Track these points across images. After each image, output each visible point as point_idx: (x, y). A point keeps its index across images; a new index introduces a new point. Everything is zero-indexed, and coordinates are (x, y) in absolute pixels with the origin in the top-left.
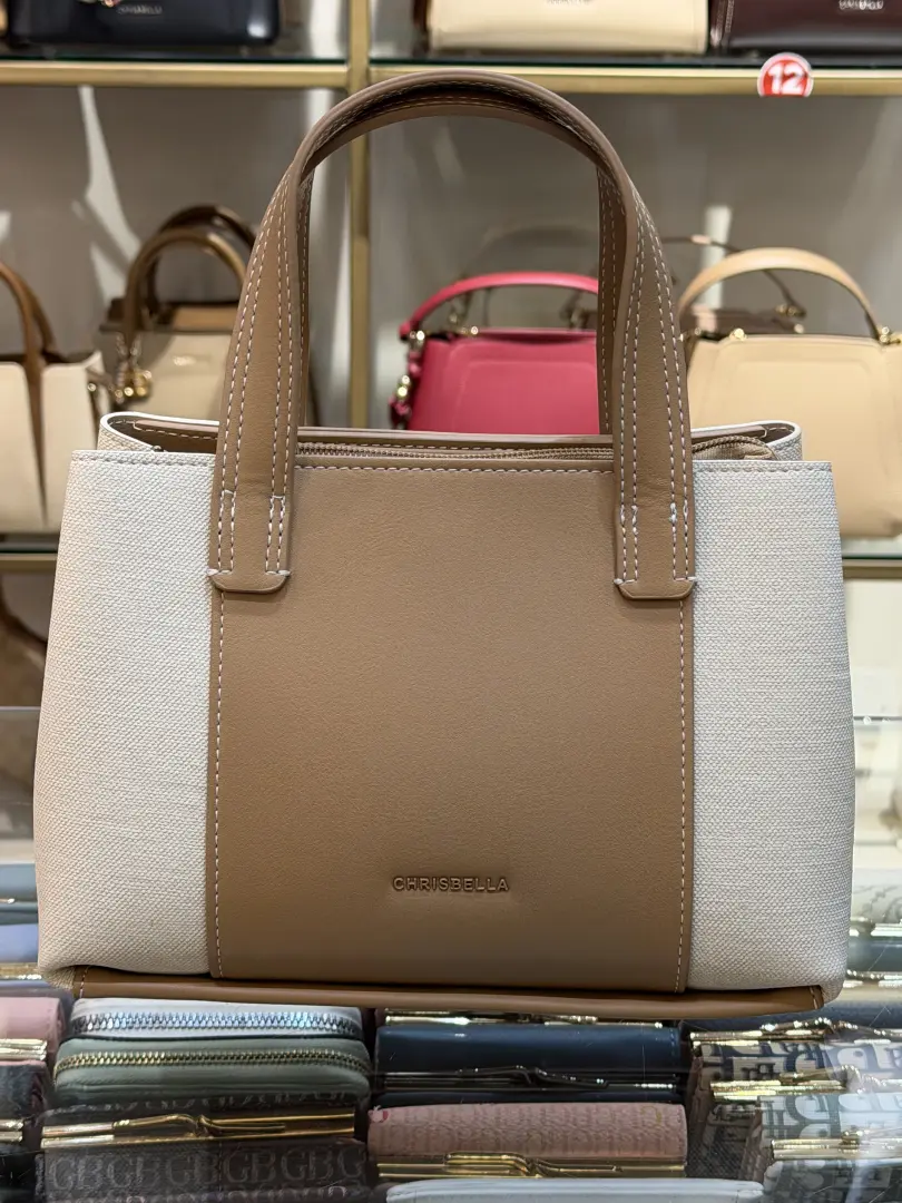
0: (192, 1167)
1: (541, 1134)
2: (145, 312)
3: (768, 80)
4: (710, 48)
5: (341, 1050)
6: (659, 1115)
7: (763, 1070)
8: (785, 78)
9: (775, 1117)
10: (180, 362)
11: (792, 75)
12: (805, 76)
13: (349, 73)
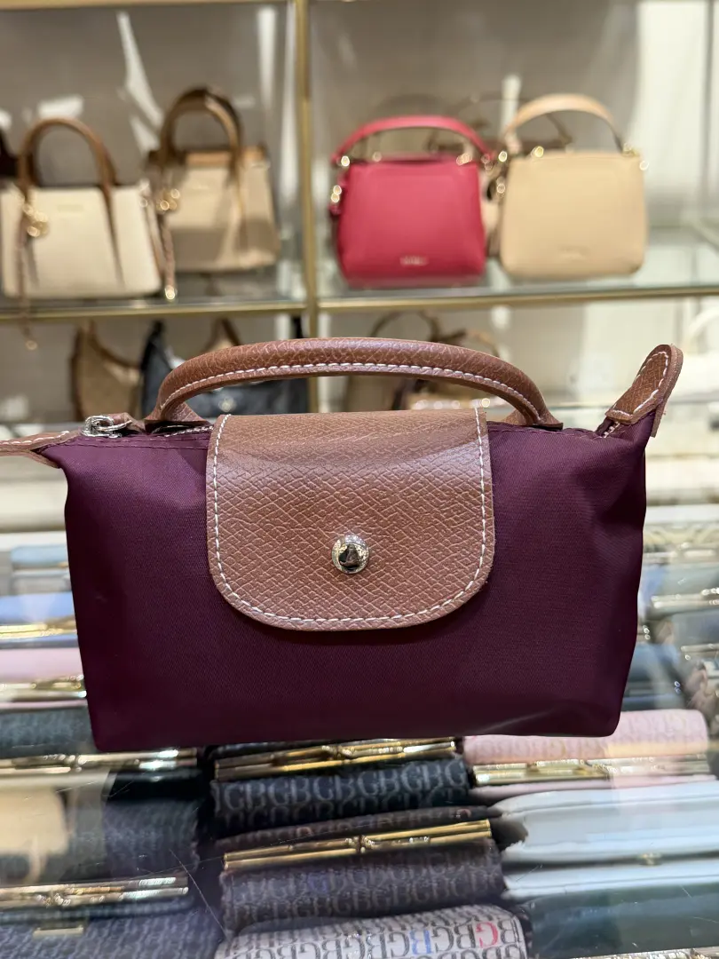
0: (334, 785)
2: (170, 156)
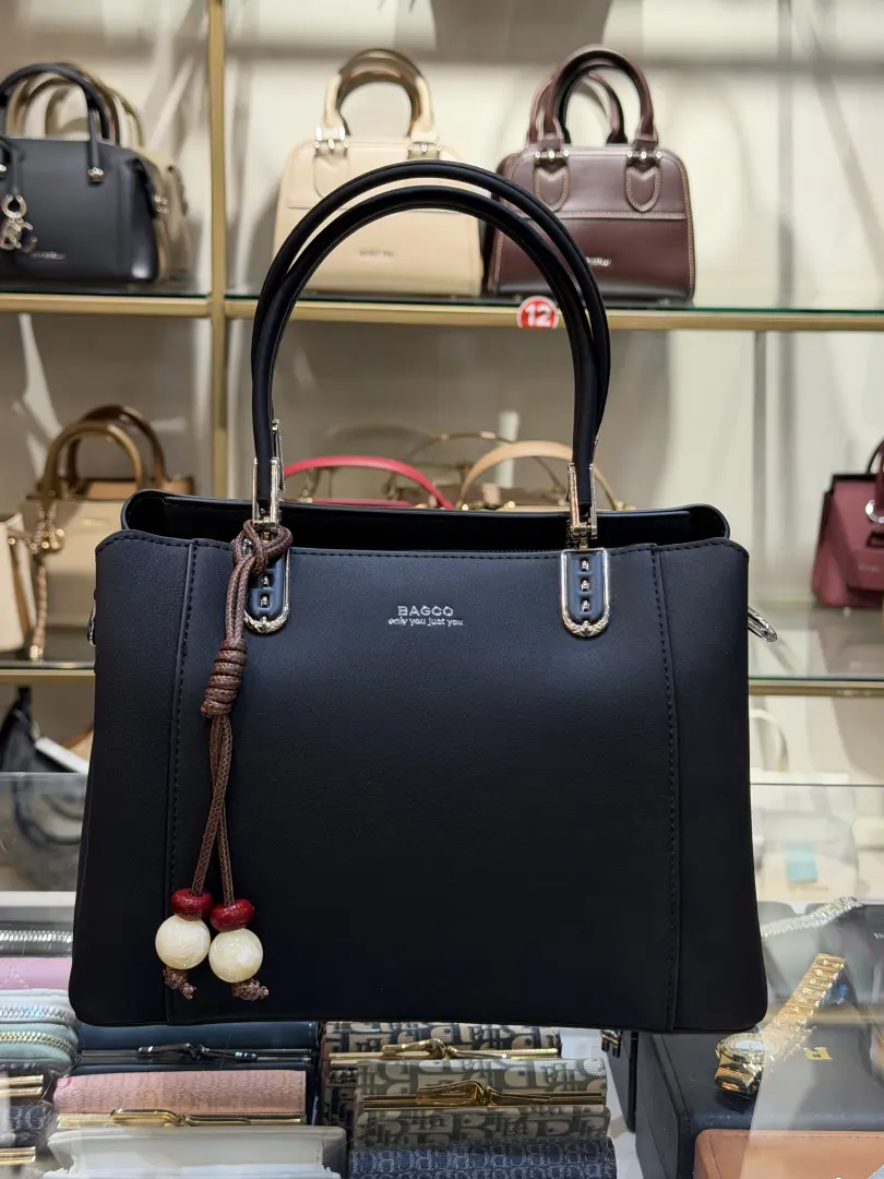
1: (192, 1095)
2: (65, 486)
3: (525, 316)
4: (485, 291)
5: (46, 1033)
6: (285, 1079)
7: (372, 1043)
8: (538, 314)
9: (368, 1077)
10: (87, 523)
11: (543, 313)
12: (553, 314)
13: (209, 305)
